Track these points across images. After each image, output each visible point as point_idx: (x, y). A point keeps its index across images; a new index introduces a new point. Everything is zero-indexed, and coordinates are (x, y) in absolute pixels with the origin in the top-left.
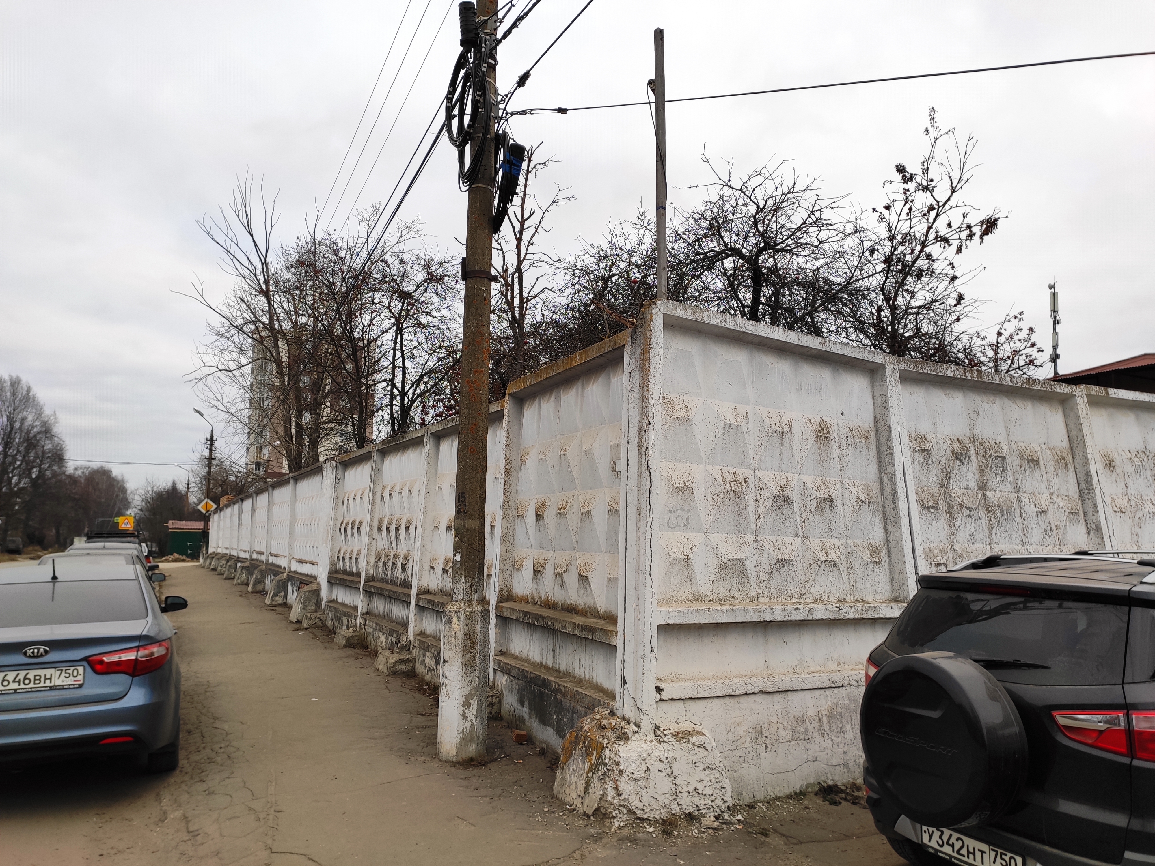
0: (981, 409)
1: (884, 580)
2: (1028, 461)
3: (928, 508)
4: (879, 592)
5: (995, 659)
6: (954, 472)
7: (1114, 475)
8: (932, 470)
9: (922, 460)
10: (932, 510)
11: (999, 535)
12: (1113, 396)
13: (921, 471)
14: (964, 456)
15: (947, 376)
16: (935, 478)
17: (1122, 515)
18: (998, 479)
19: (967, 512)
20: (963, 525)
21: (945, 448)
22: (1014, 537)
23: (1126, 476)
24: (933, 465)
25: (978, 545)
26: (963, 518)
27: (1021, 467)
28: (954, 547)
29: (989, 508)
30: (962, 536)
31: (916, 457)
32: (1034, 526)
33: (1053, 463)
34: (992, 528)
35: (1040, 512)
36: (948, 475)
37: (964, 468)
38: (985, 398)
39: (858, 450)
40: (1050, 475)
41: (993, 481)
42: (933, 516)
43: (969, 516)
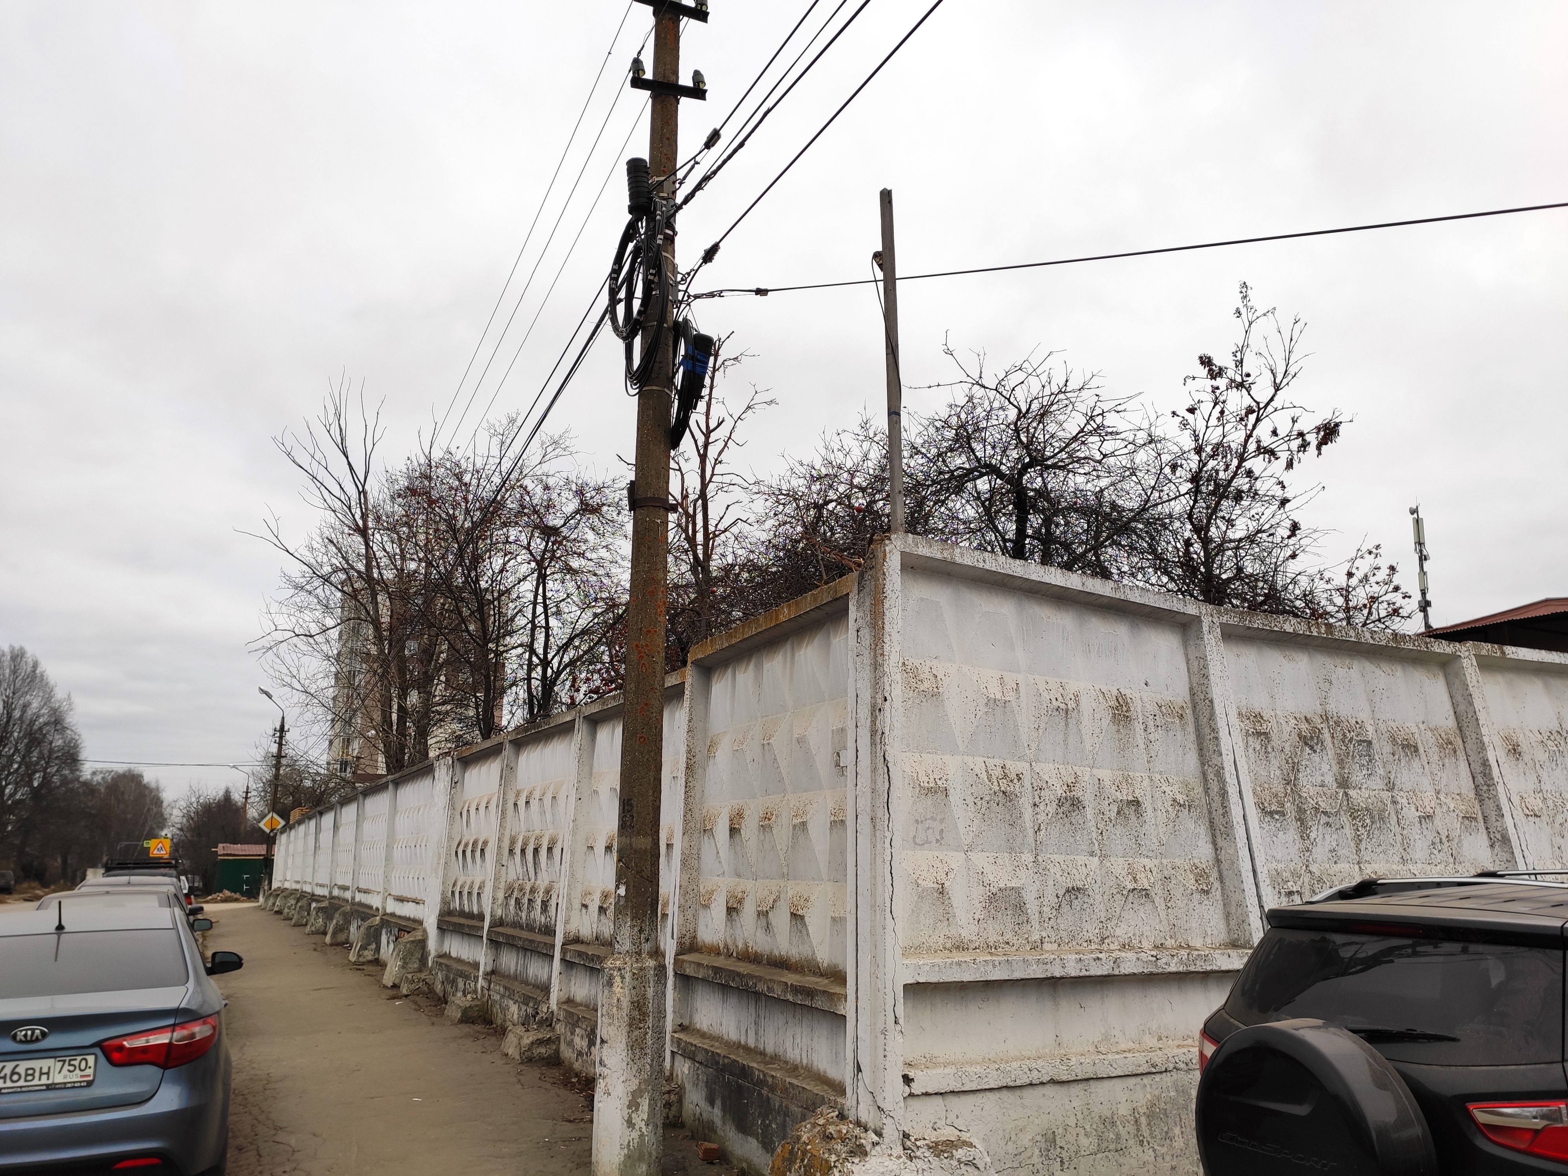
0: (1334, 676)
1: (1216, 916)
2: (1403, 747)
3: (1271, 813)
4: (1209, 933)
5: (1380, 1028)
6: (1303, 763)
7: (1521, 764)
8: (1273, 761)
9: (1258, 747)
10: (1277, 817)
11: (1370, 849)
12: (1511, 656)
13: (1258, 762)
14: (1316, 741)
15: (1285, 632)
16: (1278, 772)
17: (1537, 820)
18: (1364, 772)
19: (1324, 819)
20: (1321, 836)
21: (1289, 729)
22: (1391, 852)
23: (1538, 766)
24: (1274, 753)
25: (1342, 865)
26: (1320, 827)
27: (1393, 754)
28: (1311, 868)
29: (1354, 813)
30: (1320, 853)
31: (1250, 743)
32: (1417, 837)
33: (1437, 749)
34: (1361, 841)
35: (1423, 817)
36: (1295, 768)
37: (1316, 758)
38: (1338, 661)
39: (1171, 733)
40: (1434, 766)
41: (1358, 776)
42: (1278, 825)
43: (1328, 824)
